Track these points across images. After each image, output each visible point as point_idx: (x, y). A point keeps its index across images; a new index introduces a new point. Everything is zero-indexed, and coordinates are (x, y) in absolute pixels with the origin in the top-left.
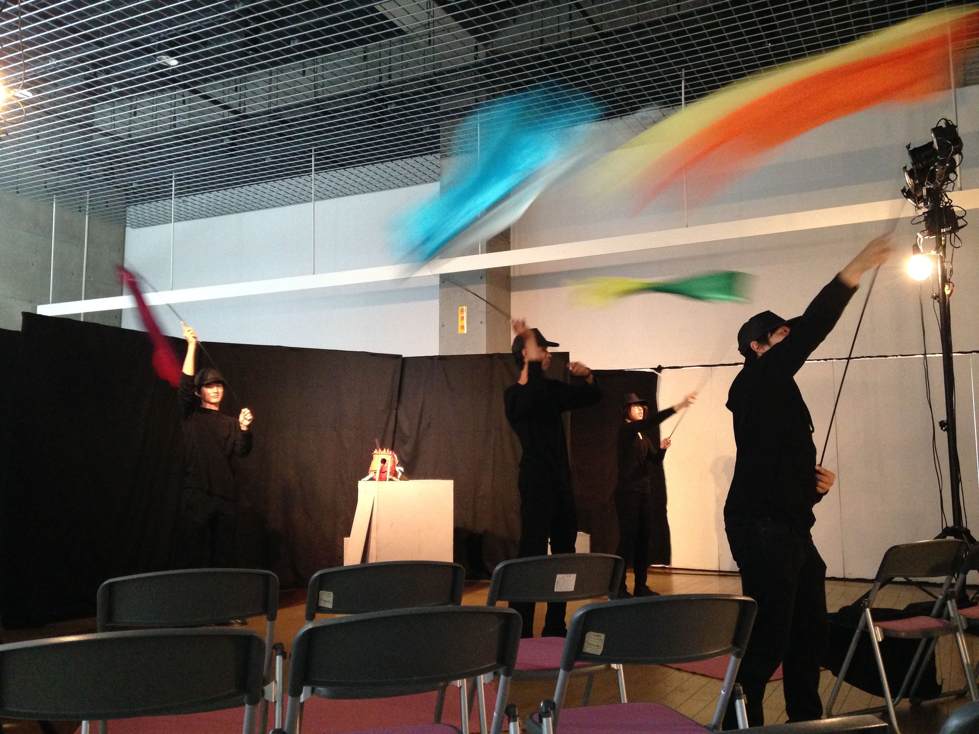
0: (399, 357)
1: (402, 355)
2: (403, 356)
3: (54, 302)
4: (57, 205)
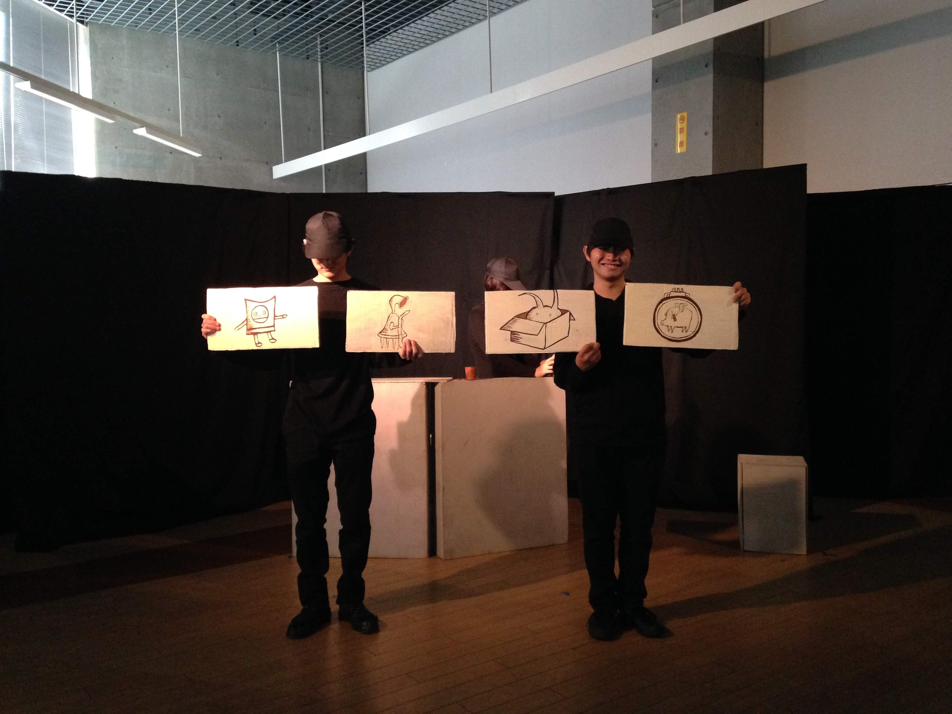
0: (550, 195)
1: (553, 193)
2: (556, 195)
3: (286, 161)
4: (281, 54)
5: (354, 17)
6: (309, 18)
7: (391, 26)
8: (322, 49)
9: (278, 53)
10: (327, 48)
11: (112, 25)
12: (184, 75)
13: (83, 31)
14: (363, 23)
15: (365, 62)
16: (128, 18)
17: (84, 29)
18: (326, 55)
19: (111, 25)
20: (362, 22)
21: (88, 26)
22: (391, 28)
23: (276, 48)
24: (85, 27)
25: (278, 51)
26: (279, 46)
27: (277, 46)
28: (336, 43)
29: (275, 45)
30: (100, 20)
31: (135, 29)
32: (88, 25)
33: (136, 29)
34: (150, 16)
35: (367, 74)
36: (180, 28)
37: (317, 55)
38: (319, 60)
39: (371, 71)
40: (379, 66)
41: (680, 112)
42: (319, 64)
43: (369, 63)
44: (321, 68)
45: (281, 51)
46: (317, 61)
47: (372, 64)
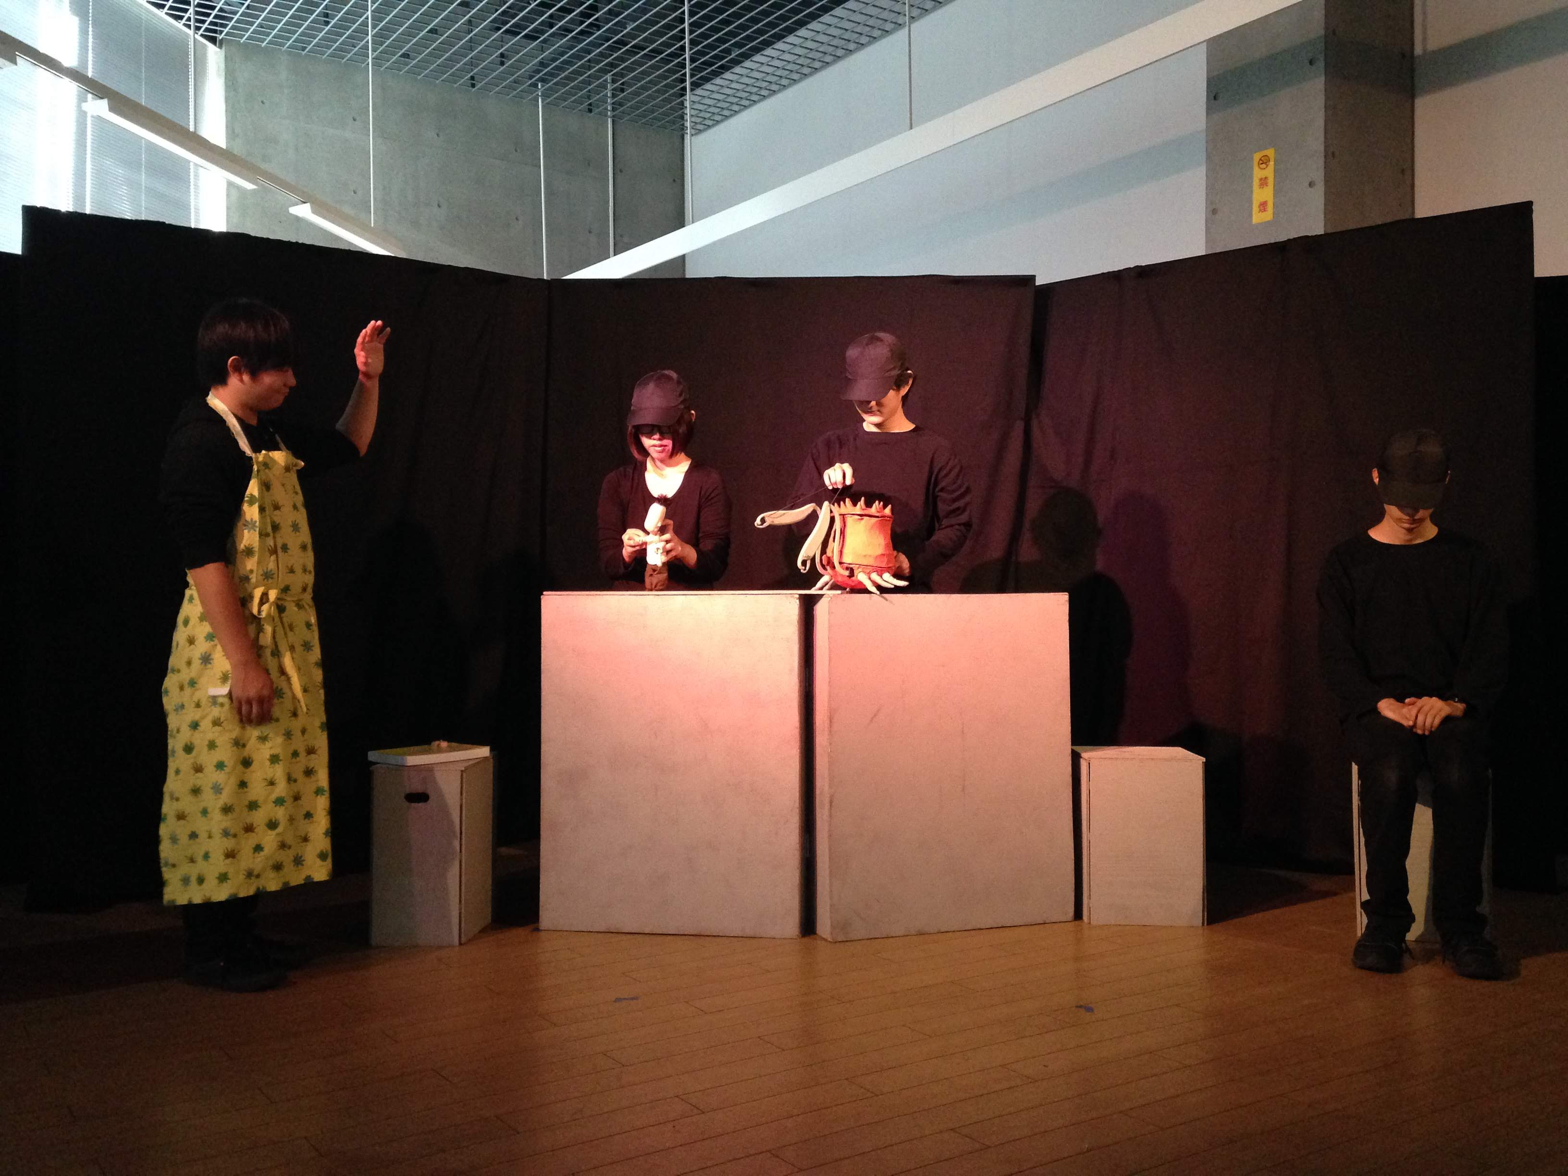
0: (1027, 280)
1: (1033, 278)
4: (545, 102)
5: (669, 27)
6: (595, 32)
7: (732, 45)
8: (615, 92)
9: (540, 98)
10: (622, 90)
11: (264, 45)
12: (381, 132)
13: (214, 55)
14: (687, 40)
15: (688, 117)
16: (289, 31)
17: (216, 53)
18: (621, 105)
19: (261, 45)
20: (684, 38)
21: (224, 48)
22: (733, 48)
23: (537, 91)
24: (218, 50)
25: (540, 96)
26: (542, 86)
27: (540, 87)
28: (637, 79)
29: (535, 85)
30: (242, 36)
31: (302, 54)
32: (224, 45)
33: (304, 53)
34: (327, 28)
35: (691, 140)
36: (375, 52)
37: (606, 103)
38: (609, 113)
39: (696, 134)
40: (710, 124)
41: (1260, 150)
42: (610, 121)
43: (693, 119)
44: (613, 128)
45: (545, 96)
46: (606, 115)
47: (699, 120)
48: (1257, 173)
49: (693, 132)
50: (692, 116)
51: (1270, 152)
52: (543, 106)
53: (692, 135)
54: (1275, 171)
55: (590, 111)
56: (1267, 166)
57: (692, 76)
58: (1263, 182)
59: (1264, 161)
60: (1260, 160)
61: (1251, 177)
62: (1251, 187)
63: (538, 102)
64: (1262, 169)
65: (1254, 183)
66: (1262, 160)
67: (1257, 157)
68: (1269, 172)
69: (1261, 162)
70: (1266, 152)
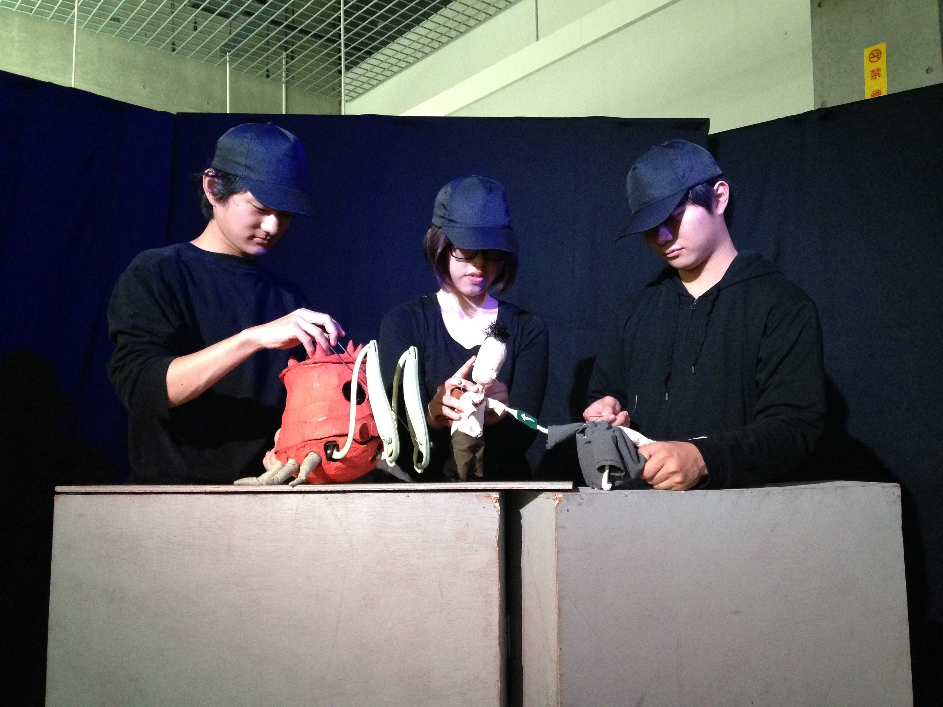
4: (232, 67)
9: (228, 63)
14: (342, 27)
18: (293, 71)
20: (340, 38)
25: (228, 61)
28: (305, 61)
35: (345, 105)
37: (279, 69)
38: (283, 79)
39: (350, 101)
40: (361, 92)
41: (869, 46)
42: (284, 86)
43: (348, 87)
44: (286, 93)
45: (232, 61)
46: (280, 81)
47: (351, 88)
48: (868, 67)
49: (348, 98)
50: (346, 84)
51: (882, 47)
52: (230, 71)
53: (347, 101)
54: (888, 61)
55: (268, 76)
56: (879, 59)
57: (346, 46)
58: (875, 74)
59: (876, 56)
60: (871, 53)
61: (862, 70)
62: (863, 79)
63: (226, 67)
64: (872, 62)
65: (866, 76)
66: (873, 54)
67: (867, 52)
68: (882, 64)
69: (872, 56)
70: (877, 47)
